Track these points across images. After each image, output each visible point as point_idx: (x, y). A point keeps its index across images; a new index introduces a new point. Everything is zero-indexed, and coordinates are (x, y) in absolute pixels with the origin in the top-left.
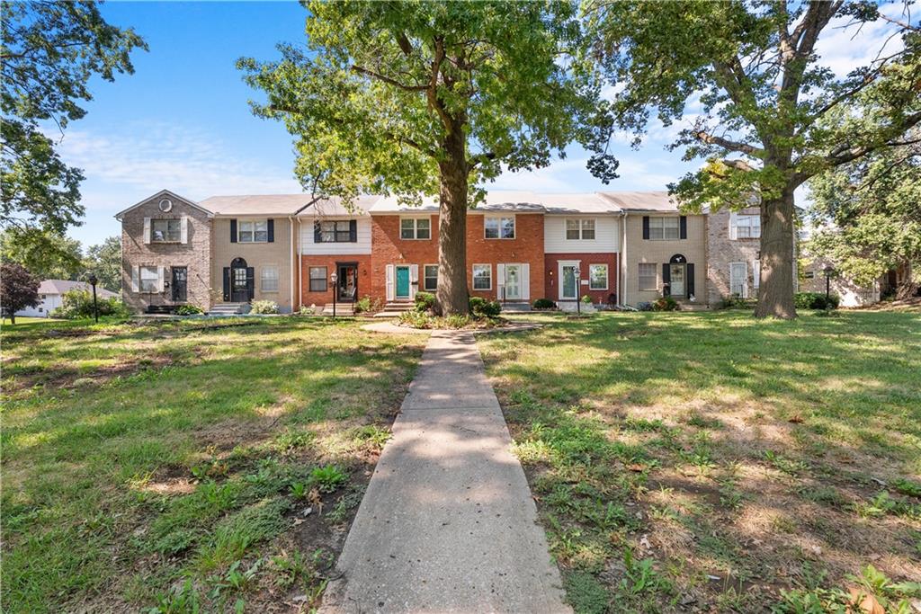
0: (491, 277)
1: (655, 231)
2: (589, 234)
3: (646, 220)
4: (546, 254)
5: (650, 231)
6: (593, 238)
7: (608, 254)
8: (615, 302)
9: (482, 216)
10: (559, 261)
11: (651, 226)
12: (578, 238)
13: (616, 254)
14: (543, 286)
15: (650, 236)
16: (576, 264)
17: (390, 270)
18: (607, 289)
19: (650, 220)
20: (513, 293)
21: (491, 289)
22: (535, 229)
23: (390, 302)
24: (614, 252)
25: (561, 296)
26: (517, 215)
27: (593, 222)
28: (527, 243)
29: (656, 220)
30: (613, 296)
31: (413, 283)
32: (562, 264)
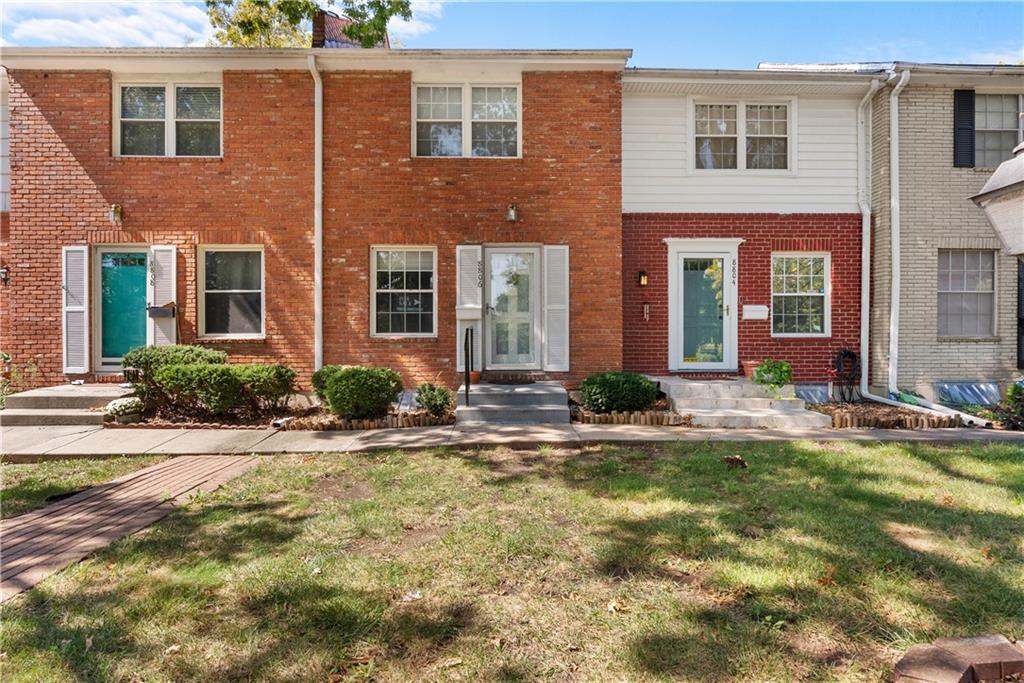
0: (435, 291)
1: (991, 143)
2: (771, 153)
3: (964, 101)
4: (626, 217)
5: (978, 143)
6: (782, 163)
7: (833, 217)
8: (854, 378)
9: (406, 77)
10: (668, 240)
11: (981, 122)
12: (734, 166)
13: (859, 218)
14: (619, 322)
15: (978, 161)
16: (725, 251)
17: (75, 263)
18: (828, 333)
19: (979, 105)
20: (513, 346)
21: (435, 334)
22: (587, 125)
23: (73, 377)
24: (852, 210)
25: (676, 359)
26: (527, 76)
27: (782, 111)
28: (561, 172)
29: (993, 105)
30: (852, 357)
31: (157, 313)
32: (679, 250)
